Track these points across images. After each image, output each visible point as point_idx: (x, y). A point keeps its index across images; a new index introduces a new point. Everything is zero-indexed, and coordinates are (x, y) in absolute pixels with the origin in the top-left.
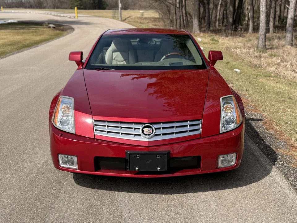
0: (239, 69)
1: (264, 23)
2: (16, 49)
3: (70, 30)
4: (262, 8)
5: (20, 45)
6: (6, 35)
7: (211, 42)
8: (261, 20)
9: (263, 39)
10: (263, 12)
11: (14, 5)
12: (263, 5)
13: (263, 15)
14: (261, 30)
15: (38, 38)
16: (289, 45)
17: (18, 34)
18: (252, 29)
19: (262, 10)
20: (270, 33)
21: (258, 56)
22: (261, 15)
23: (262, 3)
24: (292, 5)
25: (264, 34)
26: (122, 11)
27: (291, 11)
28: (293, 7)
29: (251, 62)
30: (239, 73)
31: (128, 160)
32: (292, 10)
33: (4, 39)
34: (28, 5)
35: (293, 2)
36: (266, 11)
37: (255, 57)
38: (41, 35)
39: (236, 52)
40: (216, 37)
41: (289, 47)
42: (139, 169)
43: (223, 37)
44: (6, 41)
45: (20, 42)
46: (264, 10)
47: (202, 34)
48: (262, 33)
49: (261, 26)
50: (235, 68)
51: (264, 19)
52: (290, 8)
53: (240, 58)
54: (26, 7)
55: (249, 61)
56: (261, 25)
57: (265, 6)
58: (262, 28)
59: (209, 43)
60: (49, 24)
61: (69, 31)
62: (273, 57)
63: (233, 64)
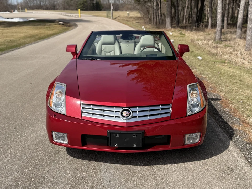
0: (201, 57)
1: (220, 22)
2: (33, 40)
3: (75, 26)
4: (219, 10)
5: (37, 37)
6: (28, 30)
7: (180, 35)
8: (218, 19)
9: (220, 34)
10: (219, 13)
11: (35, 7)
12: (219, 8)
13: (219, 15)
14: (218, 27)
15: (51, 32)
16: (239, 38)
17: (36, 29)
18: (211, 25)
19: (219, 12)
20: (224, 29)
21: (215, 46)
22: (218, 15)
23: (219, 6)
24: (242, 7)
25: (220, 29)
26: (114, 12)
27: (241, 13)
28: (242, 9)
29: (210, 51)
30: (201, 60)
31: (109, 138)
32: (242, 11)
33: (26, 32)
34: (45, 7)
35: (243, 5)
36: (222, 12)
37: (213, 47)
38: (53, 30)
39: (199, 43)
40: (184, 32)
41: (239, 39)
42: (118, 146)
43: (188, 32)
44: (27, 34)
45: (37, 35)
46: (220, 11)
47: (173, 30)
48: (218, 29)
49: (218, 24)
50: (198, 56)
51: (220, 18)
52: (240, 10)
53: (202, 48)
54: (44, 9)
55: (208, 50)
56: (218, 22)
57: (221, 8)
58: (218, 25)
59: (178, 36)
60: (60, 21)
61: (73, 27)
62: (227, 47)
63: (196, 53)
